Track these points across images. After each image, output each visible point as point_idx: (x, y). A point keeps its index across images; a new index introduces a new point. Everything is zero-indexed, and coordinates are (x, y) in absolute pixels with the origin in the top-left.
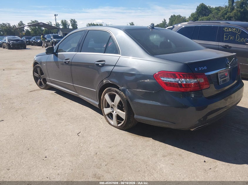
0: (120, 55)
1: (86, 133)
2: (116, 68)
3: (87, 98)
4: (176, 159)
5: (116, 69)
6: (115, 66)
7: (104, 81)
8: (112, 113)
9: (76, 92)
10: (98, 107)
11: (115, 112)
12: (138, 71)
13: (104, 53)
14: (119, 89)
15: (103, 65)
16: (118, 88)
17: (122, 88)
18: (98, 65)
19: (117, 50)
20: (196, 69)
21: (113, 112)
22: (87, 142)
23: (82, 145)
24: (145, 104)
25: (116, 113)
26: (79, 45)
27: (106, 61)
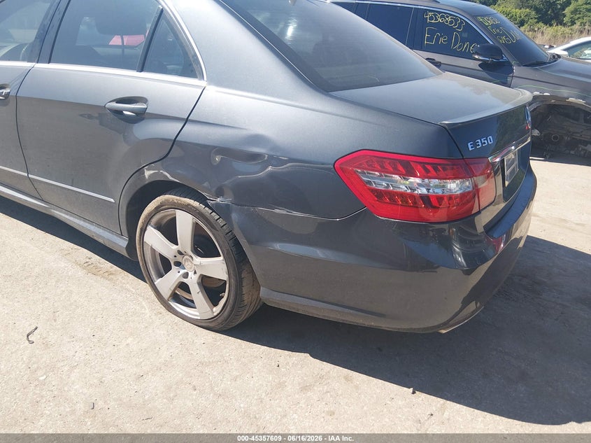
0: (203, 83)
1: (59, 329)
2: (188, 127)
3: (81, 223)
4: (340, 392)
5: (192, 133)
6: (187, 121)
7: (147, 173)
8: (185, 280)
9: (42, 200)
10: (125, 253)
11: (191, 274)
12: (275, 147)
13: (142, 70)
14: (207, 205)
15: (141, 116)
16: (202, 200)
17: (218, 200)
18: (119, 113)
19: (191, 65)
20: (470, 146)
21: (186, 275)
22: (59, 365)
23: (42, 378)
24: (301, 258)
25: (195, 273)
26: (41, 38)
27: (150, 102)
